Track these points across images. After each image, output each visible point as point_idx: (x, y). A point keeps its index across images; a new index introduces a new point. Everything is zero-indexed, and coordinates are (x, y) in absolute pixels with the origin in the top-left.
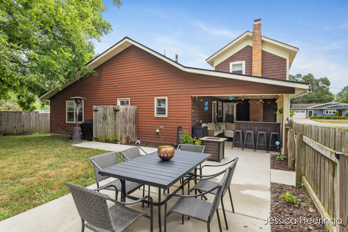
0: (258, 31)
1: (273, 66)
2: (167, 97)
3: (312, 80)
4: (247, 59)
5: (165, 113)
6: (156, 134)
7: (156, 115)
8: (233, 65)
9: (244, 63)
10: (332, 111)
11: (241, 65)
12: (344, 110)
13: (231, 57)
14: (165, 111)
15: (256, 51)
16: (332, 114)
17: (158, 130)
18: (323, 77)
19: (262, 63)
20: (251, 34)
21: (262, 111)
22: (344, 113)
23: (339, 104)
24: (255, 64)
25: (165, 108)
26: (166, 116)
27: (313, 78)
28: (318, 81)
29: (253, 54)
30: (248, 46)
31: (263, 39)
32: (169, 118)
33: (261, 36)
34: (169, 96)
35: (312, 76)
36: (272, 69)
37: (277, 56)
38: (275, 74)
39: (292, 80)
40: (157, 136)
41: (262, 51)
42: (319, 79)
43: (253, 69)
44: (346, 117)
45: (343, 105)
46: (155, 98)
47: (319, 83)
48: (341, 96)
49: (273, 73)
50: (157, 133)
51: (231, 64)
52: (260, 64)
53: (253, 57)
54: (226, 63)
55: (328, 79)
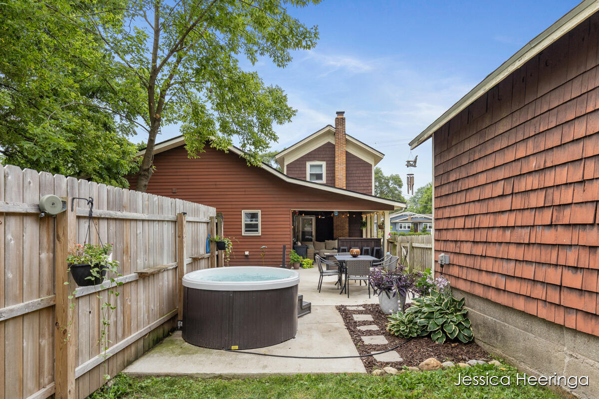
0: (341, 127)
1: (358, 172)
2: (260, 211)
3: (380, 177)
4: (328, 159)
5: (257, 231)
6: (244, 257)
7: (244, 233)
8: (312, 166)
9: (324, 164)
10: (407, 225)
11: (321, 166)
12: (420, 223)
13: (308, 154)
14: (258, 228)
15: (340, 152)
16: (407, 229)
17: (248, 252)
18: (394, 174)
19: (346, 167)
20: (334, 130)
21: (347, 226)
22: (420, 227)
23: (414, 215)
24: (338, 168)
25: (257, 224)
26: (259, 233)
27: (382, 174)
28: (388, 180)
29: (336, 154)
30: (329, 143)
31: (347, 137)
32: (262, 237)
33: (345, 134)
34: (263, 210)
35: (381, 171)
36: (357, 175)
37: (362, 160)
38: (361, 181)
39: (383, 197)
40: (246, 260)
41: (346, 152)
42: (389, 176)
43: (336, 174)
44: (422, 233)
45: (419, 217)
46: (243, 211)
47: (389, 182)
48: (414, 201)
49: (358, 181)
50: (246, 256)
51: (308, 164)
52: (345, 168)
53: (336, 159)
54: (302, 162)
55: (400, 177)
